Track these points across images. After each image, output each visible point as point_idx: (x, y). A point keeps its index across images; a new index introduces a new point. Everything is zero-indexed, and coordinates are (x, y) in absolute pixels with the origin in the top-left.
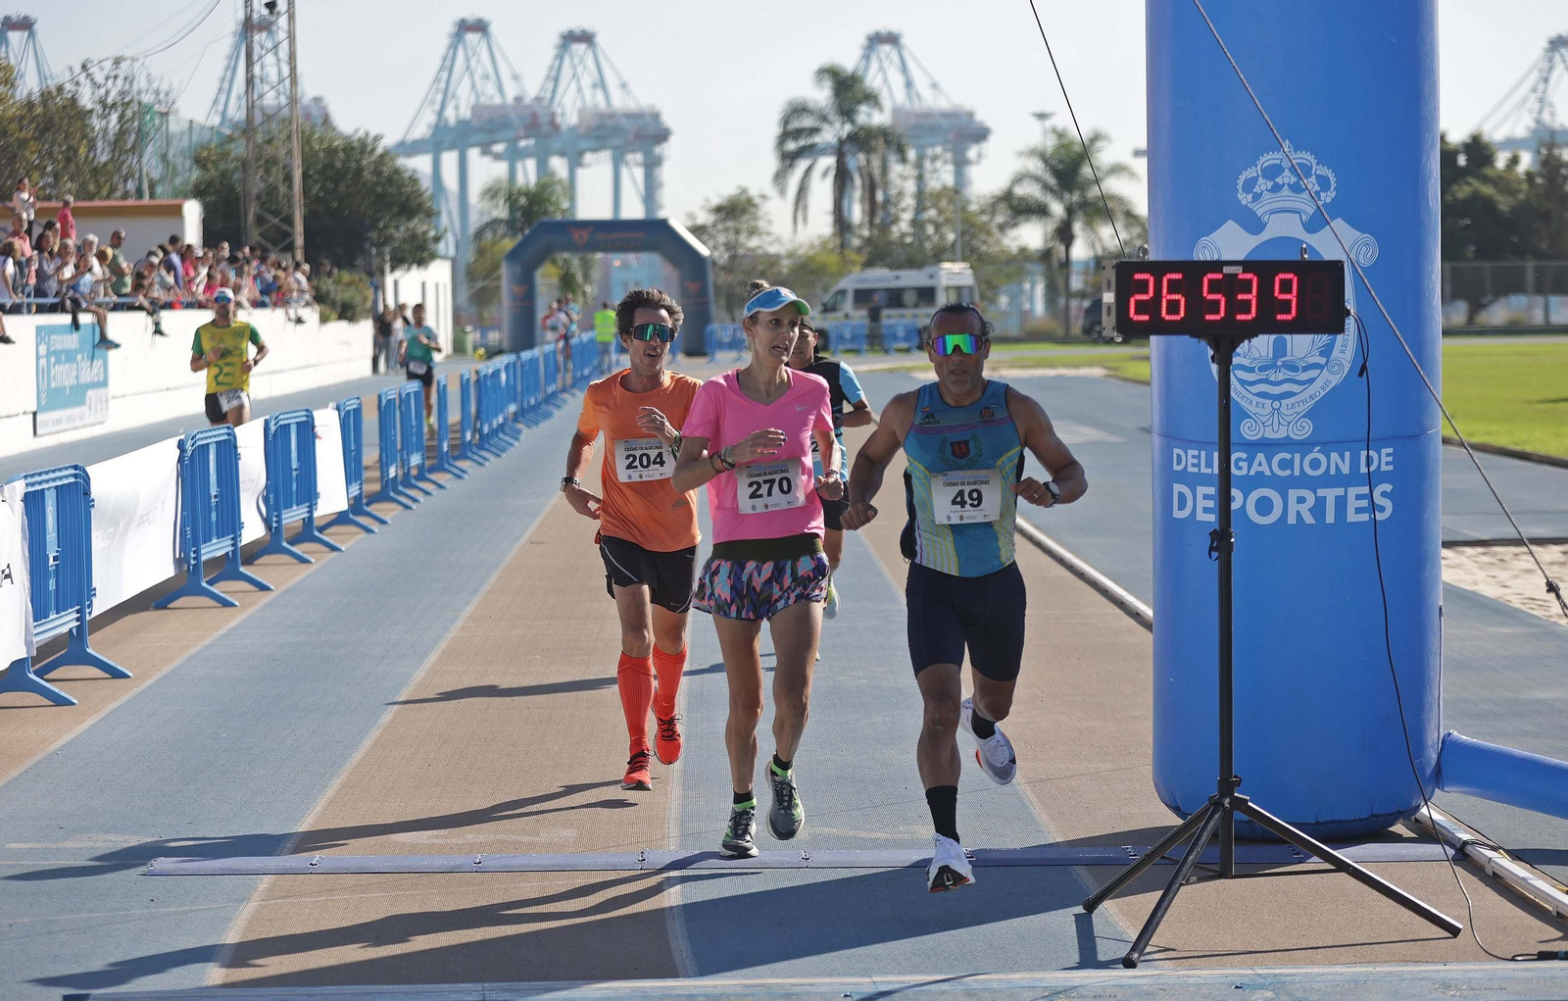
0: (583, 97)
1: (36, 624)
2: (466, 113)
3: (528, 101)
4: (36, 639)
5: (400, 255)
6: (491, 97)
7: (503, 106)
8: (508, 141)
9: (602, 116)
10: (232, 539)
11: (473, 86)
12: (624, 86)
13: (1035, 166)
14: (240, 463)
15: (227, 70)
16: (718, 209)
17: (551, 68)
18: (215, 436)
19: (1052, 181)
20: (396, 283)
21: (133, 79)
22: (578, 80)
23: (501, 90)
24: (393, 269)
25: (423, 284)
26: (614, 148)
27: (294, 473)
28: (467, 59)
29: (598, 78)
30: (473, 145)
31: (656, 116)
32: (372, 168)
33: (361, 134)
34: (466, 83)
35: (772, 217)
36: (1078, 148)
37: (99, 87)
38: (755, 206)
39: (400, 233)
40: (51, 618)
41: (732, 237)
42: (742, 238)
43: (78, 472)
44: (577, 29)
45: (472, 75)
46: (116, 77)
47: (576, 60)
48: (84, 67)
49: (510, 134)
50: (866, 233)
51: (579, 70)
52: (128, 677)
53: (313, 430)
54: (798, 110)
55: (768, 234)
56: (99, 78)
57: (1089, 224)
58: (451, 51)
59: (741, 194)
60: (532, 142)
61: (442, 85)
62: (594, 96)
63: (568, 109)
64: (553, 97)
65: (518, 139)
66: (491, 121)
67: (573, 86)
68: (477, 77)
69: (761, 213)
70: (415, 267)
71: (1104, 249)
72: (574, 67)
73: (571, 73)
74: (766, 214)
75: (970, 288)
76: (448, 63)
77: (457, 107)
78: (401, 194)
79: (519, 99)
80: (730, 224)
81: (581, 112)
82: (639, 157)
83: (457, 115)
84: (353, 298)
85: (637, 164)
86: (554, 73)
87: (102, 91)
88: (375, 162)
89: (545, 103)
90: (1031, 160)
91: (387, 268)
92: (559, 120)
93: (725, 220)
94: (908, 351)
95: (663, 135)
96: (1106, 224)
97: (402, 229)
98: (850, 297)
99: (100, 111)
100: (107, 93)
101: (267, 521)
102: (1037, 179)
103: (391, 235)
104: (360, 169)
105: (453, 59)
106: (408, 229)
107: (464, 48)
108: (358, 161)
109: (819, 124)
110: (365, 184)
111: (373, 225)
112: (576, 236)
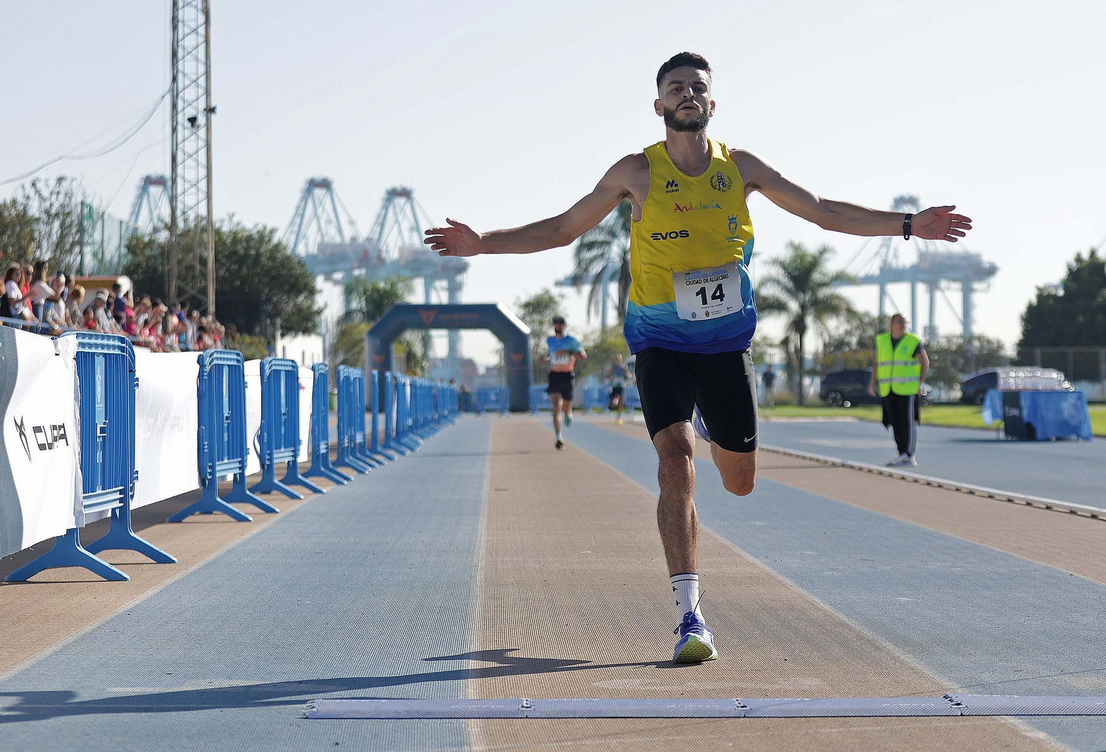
0: (403, 238)
1: (85, 495)
2: (313, 249)
3: (361, 239)
4: (86, 511)
5: (289, 325)
6: (333, 238)
7: (342, 245)
8: (345, 270)
9: (417, 252)
10: (240, 462)
11: (320, 229)
13: (778, 272)
14: (247, 391)
15: (131, 216)
16: (527, 305)
17: (379, 216)
18: (228, 359)
19: (790, 284)
20: (284, 346)
21: (72, 196)
22: (399, 225)
23: (340, 231)
24: (283, 335)
25: (303, 353)
26: (425, 277)
27: (283, 417)
28: (315, 208)
29: (414, 224)
30: (321, 273)
32: (268, 255)
33: (260, 227)
34: (314, 226)
36: (809, 259)
37: (45, 200)
38: (556, 303)
39: (289, 308)
40: (98, 492)
41: (537, 327)
43: (124, 345)
44: (399, 187)
45: (319, 221)
46: (58, 193)
47: (398, 210)
48: (34, 184)
49: (347, 265)
51: (400, 217)
52: (173, 562)
56: (45, 193)
57: (818, 317)
58: (303, 203)
59: (544, 294)
60: (364, 271)
61: (296, 228)
62: (411, 237)
63: (391, 246)
64: (379, 238)
65: (352, 269)
66: (333, 255)
67: (396, 229)
68: (322, 222)
69: (560, 306)
70: (301, 333)
71: (830, 337)
72: (396, 214)
73: (394, 220)
76: (300, 211)
77: (306, 245)
78: (292, 276)
79: (354, 239)
80: (536, 317)
81: (401, 250)
82: (445, 283)
83: (307, 252)
85: (443, 289)
86: (380, 220)
87: (47, 204)
88: (270, 250)
89: (374, 242)
90: (774, 267)
91: (279, 333)
92: (384, 255)
93: (530, 314)
95: (464, 267)
96: (832, 318)
97: (291, 304)
99: (46, 220)
100: (51, 205)
101: (261, 460)
102: (778, 282)
103: (282, 309)
104: (258, 255)
105: (304, 209)
106: (295, 305)
107: (314, 202)
108: (257, 249)
109: (608, 238)
110: (262, 268)
111: (269, 300)
112: (424, 316)
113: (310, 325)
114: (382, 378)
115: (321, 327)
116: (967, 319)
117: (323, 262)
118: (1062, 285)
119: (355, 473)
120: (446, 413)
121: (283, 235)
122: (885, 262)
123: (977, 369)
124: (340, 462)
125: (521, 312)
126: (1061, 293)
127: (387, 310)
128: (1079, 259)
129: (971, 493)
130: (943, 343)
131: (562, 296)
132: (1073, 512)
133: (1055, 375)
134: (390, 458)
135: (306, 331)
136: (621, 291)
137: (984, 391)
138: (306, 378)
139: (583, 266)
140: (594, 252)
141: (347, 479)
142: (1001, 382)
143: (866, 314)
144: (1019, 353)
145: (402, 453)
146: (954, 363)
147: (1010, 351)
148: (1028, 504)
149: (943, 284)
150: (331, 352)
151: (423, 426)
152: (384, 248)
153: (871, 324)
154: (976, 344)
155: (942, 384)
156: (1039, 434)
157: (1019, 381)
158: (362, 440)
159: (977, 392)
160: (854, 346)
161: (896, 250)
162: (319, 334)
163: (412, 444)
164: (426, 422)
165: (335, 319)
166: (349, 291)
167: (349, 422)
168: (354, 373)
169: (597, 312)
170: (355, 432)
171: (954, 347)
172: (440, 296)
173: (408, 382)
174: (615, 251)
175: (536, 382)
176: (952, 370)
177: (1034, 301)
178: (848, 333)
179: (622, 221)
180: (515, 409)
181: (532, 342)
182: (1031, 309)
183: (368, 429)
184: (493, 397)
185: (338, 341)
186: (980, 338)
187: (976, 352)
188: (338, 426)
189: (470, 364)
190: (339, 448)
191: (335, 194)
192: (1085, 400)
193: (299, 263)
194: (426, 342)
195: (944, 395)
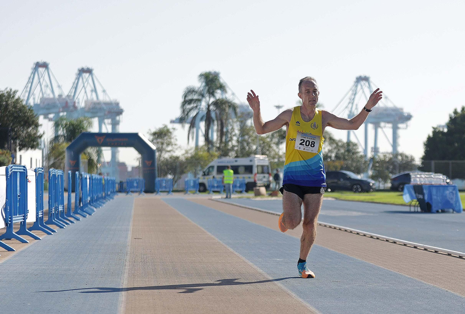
0: (87, 96)
2: (38, 101)
5: (24, 143)
6: (49, 95)
7: (54, 98)
8: (55, 113)
9: (95, 104)
11: (41, 90)
12: (104, 91)
16: (154, 134)
20: (21, 156)
22: (85, 89)
23: (53, 91)
24: (20, 150)
26: (99, 117)
28: (39, 79)
29: (93, 88)
30: (41, 114)
31: (117, 104)
32: (12, 105)
33: (8, 90)
35: (177, 138)
38: (170, 133)
39: (24, 134)
41: (160, 146)
42: (165, 146)
44: (85, 68)
45: (41, 86)
47: (85, 80)
49: (56, 110)
50: (218, 145)
51: (86, 84)
53: (26, 178)
54: (191, 91)
55: (176, 145)
58: (32, 75)
59: (164, 127)
60: (65, 114)
61: (28, 89)
62: (92, 95)
63: (81, 101)
64: (74, 96)
65: (59, 112)
66: (48, 105)
67: (83, 90)
68: (43, 86)
69: (173, 136)
72: (83, 83)
73: (82, 86)
74: (175, 136)
75: (268, 166)
76: (31, 80)
77: (34, 99)
78: (25, 116)
79: (60, 96)
80: (159, 140)
81: (86, 102)
82: (109, 121)
83: (34, 102)
84: (4, 160)
85: (109, 124)
86: (75, 85)
88: (13, 102)
89: (71, 98)
91: (18, 148)
92: (76, 105)
93: (157, 139)
94: (241, 192)
95: (120, 112)
97: (25, 132)
98: (215, 169)
101: (5, 220)
103: (20, 135)
104: (7, 105)
105: (33, 79)
106: (27, 132)
107: (38, 74)
108: (7, 102)
109: (200, 97)
110: (9, 112)
111: (13, 130)
112: (98, 140)
113: (35, 143)
114: (74, 175)
115: (41, 145)
116: (395, 144)
117: (43, 108)
118: (446, 126)
119: (58, 228)
120: (109, 193)
121: (21, 94)
122: (351, 112)
123: (400, 172)
124: (50, 222)
125: (151, 138)
126: (446, 130)
127: (78, 136)
128: (455, 112)
129: (395, 242)
130: (382, 156)
131: (174, 129)
132: (449, 255)
133: (441, 176)
134: (78, 220)
135: (33, 147)
136: (206, 126)
137: (404, 184)
138: (31, 176)
139: (186, 113)
140: (192, 105)
141: (54, 231)
142: (412, 180)
143: (340, 141)
144: (422, 163)
145: (84, 217)
146: (388, 168)
147: (418, 162)
148: (425, 249)
149: (382, 124)
150: (46, 159)
151: (96, 201)
152: (77, 101)
153: (343, 146)
154: (400, 158)
155: (380, 180)
156: (434, 209)
157: (422, 179)
158: (62, 209)
159: (400, 184)
160: (333, 158)
161: (357, 105)
162: (40, 149)
163: (90, 211)
164: (98, 199)
165: (49, 140)
166: (57, 125)
167: (55, 199)
168: (59, 172)
169: (193, 138)
170: (58, 205)
171: (387, 159)
172: (107, 129)
173: (88, 177)
174: (203, 105)
175: (158, 177)
176: (386, 171)
177: (431, 135)
178: (330, 151)
179: (207, 88)
180: (146, 192)
181: (157, 154)
182: (429, 139)
183: (66, 202)
184: (135, 184)
185: (50, 153)
186: (401, 155)
187: (399, 162)
188: (49, 202)
189: (123, 165)
190: (49, 213)
191: (50, 70)
192: (458, 189)
193: (29, 110)
194: (99, 153)
195: (382, 186)
